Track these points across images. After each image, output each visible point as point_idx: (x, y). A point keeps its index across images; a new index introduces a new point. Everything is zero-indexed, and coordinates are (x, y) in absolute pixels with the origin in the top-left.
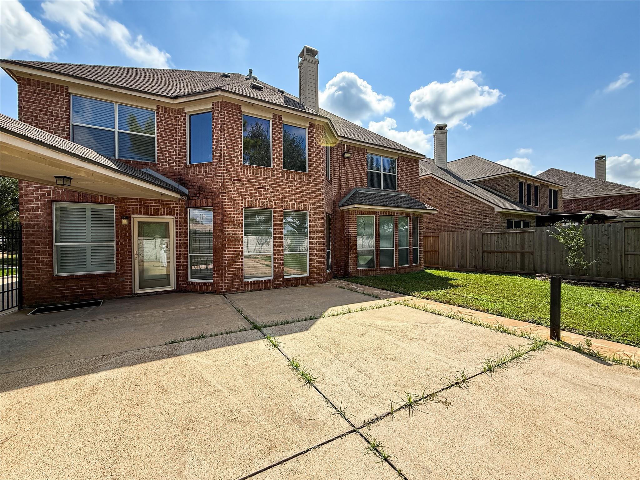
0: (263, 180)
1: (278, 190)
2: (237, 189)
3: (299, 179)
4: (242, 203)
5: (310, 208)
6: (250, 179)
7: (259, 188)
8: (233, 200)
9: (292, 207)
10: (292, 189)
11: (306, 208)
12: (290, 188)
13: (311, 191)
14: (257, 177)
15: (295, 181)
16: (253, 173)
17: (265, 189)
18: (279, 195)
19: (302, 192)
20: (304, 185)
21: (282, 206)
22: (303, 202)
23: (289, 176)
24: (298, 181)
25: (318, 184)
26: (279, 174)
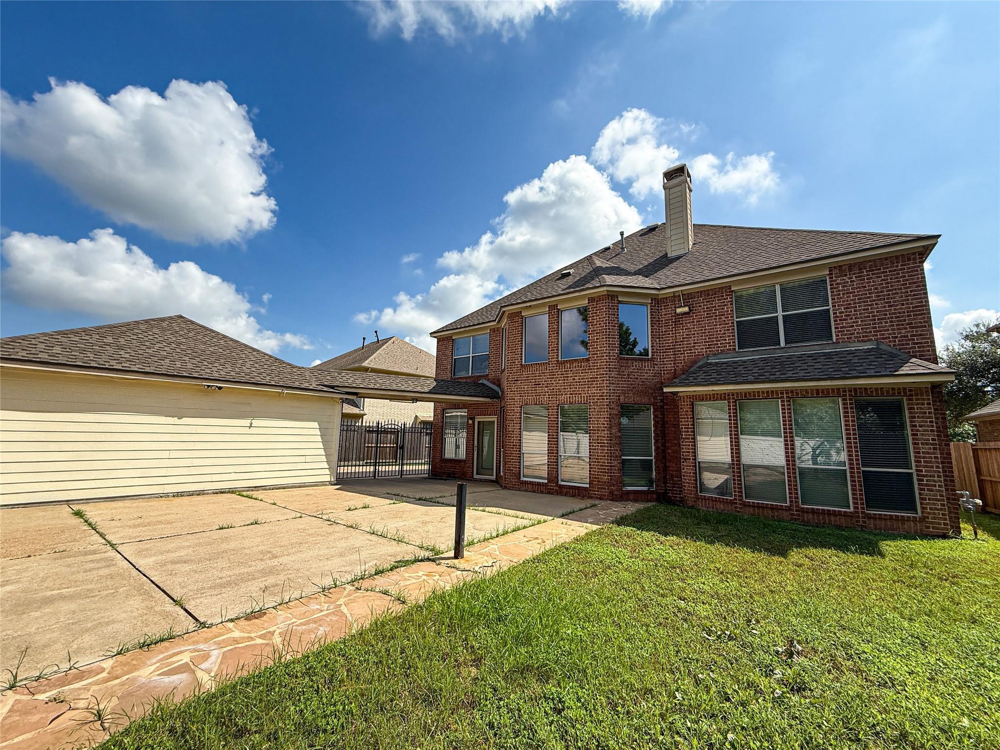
0: (538, 376)
1: (553, 384)
2: (517, 388)
3: (575, 368)
4: (520, 402)
5: (590, 399)
6: (527, 377)
7: (535, 385)
8: (513, 399)
9: (567, 400)
10: (567, 380)
11: (584, 400)
12: (565, 380)
13: (591, 378)
14: (533, 374)
15: (571, 371)
16: (530, 371)
17: (540, 384)
18: (554, 389)
19: (579, 382)
20: (582, 373)
21: (556, 401)
22: (581, 394)
23: (565, 366)
24: (575, 369)
25: (600, 368)
26: (554, 367)
